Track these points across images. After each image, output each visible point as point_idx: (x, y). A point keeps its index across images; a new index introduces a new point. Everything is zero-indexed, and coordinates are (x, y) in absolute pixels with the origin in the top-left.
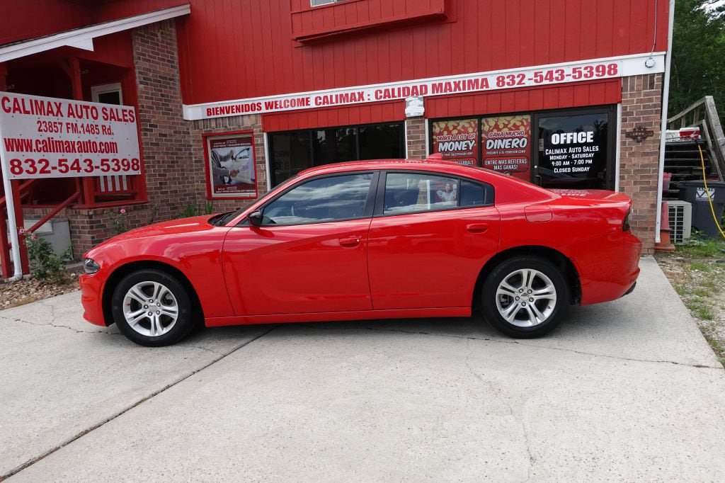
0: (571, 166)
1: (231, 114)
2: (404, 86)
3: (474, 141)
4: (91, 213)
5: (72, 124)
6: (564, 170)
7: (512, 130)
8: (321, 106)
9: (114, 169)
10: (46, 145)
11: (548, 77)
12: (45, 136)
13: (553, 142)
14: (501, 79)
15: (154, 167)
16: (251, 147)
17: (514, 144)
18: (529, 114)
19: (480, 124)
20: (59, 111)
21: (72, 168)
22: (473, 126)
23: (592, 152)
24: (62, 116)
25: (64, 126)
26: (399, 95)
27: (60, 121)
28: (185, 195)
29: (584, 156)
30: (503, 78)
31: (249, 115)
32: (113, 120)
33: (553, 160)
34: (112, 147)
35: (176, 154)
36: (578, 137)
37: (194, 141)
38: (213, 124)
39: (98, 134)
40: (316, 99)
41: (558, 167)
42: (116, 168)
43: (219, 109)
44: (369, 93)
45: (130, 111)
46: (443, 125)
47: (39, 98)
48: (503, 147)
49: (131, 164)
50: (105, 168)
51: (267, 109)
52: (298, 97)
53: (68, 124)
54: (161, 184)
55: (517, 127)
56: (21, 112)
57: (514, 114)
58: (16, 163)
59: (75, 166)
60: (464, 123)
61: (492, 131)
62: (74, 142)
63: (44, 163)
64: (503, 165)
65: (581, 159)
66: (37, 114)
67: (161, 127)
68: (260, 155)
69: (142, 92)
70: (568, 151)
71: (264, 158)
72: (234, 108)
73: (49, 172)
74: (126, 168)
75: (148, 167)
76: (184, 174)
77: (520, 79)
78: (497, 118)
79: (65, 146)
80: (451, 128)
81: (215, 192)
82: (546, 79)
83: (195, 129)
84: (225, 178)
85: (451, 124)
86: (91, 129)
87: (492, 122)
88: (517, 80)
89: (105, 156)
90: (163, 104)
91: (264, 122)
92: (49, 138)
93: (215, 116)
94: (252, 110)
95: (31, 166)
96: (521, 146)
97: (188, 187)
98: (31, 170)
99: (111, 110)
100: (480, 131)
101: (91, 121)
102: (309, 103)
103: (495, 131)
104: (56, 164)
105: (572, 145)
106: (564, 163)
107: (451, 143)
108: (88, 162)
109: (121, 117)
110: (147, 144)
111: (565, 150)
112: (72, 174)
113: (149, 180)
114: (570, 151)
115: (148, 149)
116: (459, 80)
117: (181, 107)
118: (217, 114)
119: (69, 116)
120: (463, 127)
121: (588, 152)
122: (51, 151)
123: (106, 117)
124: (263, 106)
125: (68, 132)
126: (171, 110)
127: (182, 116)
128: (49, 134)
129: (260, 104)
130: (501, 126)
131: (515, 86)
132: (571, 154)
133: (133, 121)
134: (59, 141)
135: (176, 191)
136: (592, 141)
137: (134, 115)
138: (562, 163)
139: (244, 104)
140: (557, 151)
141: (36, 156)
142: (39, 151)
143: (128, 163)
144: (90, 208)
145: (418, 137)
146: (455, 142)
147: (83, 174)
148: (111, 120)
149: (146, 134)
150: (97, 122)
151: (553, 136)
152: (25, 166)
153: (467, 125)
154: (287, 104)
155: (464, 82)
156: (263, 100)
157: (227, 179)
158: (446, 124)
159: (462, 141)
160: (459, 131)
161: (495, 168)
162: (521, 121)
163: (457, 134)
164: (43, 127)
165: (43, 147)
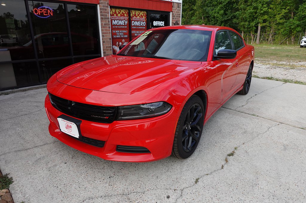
3: (127, 21)
7: (141, 17)
13: (154, 25)
17: (141, 24)
18: (147, 12)
19: (129, 14)
22: (126, 13)
36: (160, 23)
48: (138, 25)
57: (141, 10)
60: (122, 11)
64: (138, 33)
78: (135, 11)
80: (117, 13)
85: (117, 11)
87: (133, 12)
96: (144, 25)
103: (135, 17)
105: (159, 26)
107: (118, 21)
120: (123, 13)
130: (137, 15)
145: (106, 16)
151: (154, 22)
153: (124, 12)
158: (115, 10)
159: (123, 20)
160: (121, 14)
161: (136, 35)
162: (143, 14)
163: (120, 16)
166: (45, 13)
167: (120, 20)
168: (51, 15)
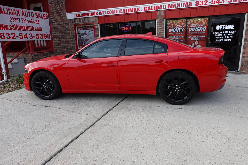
0: (223, 39)
1: (85, 17)
2: (157, 5)
3: (184, 28)
4: (33, 55)
5: (24, 19)
6: (221, 40)
7: (200, 24)
8: (122, 13)
9: (41, 38)
10: (14, 27)
11: (218, 2)
12: (14, 23)
13: (217, 29)
14: (197, 2)
15: (56, 37)
16: (93, 30)
17: (200, 30)
18: (208, 17)
19: (187, 21)
20: (18, 13)
21: (25, 37)
22: (184, 22)
23: (233, 33)
24: (20, 15)
25: (21, 19)
26: (154, 9)
27: (19, 18)
28: (68, 48)
29: (229, 34)
30: (198, 2)
31: (93, 17)
32: (40, 18)
33: (216, 36)
34: (39, 29)
35: (64, 32)
36: (227, 27)
37: (71, 27)
38: (78, 21)
39: (34, 23)
40: (120, 10)
41: (218, 39)
42: (42, 37)
43: (80, 15)
44: (142, 8)
45: (46, 14)
46: (171, 21)
47: (10, 8)
48: (195, 31)
49: (47, 36)
50: (37, 37)
51: (100, 14)
52: (113, 10)
53: (22, 19)
54: (59, 44)
55: (202, 23)
56: (3, 13)
57: (201, 17)
58: (2, 35)
59: (26, 36)
60: (179, 21)
61: (192, 24)
62: (25, 26)
63: (13, 35)
64: (195, 38)
65: (228, 36)
66: (10, 14)
67: (58, 21)
68: (97, 33)
69: (51, 7)
70: (223, 32)
71: (98, 34)
72: (87, 14)
73: (15, 38)
74: (45, 37)
75: (54, 37)
76: (67, 40)
77: (205, 2)
78: (194, 19)
79: (21, 28)
80: (175, 23)
81: (79, 48)
82: (216, 2)
83: (71, 22)
84: (83, 42)
85: (175, 21)
86: (31, 21)
87: (192, 20)
88: (204, 3)
89: (37, 32)
90: (59, 12)
91: (98, 20)
92: (15, 25)
93: (79, 17)
94: (94, 15)
95: (8, 36)
96: (203, 30)
97: (69, 45)
98: (8, 37)
99: (39, 14)
100: (187, 24)
101: (31, 18)
102: (117, 12)
103: (193, 24)
104: (18, 35)
105: (225, 30)
106: (221, 38)
107: (174, 29)
108: (31, 35)
109: (43, 17)
110: (53, 28)
111: (222, 32)
112: (24, 39)
113: (54, 42)
114: (224, 33)
115: (54, 30)
116: (180, 3)
117: (66, 13)
118: (80, 16)
119: (22, 16)
120: (180, 22)
121: (231, 33)
122: (16, 30)
123: (37, 17)
124: (98, 13)
125: (22, 22)
126: (62, 15)
127: (66, 17)
129: (97, 12)
130: (195, 22)
131: (203, 5)
132: (224, 34)
133: (47, 19)
134: (19, 26)
135: (64, 47)
136: (233, 28)
137: (48, 16)
138: (220, 37)
139: (91, 12)
140: (218, 33)
141: (10, 32)
142: (11, 30)
143: (46, 35)
144: (32, 53)
145: (161, 26)
146: (176, 28)
147: (29, 39)
148: (39, 18)
149: (52, 24)
150: (33, 18)
151: (217, 27)
152: (6, 36)
153: (181, 22)
154: (108, 12)
155: (182, 4)
156: (98, 11)
157: (84, 42)
158: (173, 21)
159: (179, 28)
160: (178, 24)
161: (192, 39)
162: (204, 20)
163: (177, 25)
164: (12, 20)
165: (13, 28)
166: (127, 29)
167: (177, 28)
168: (129, 29)
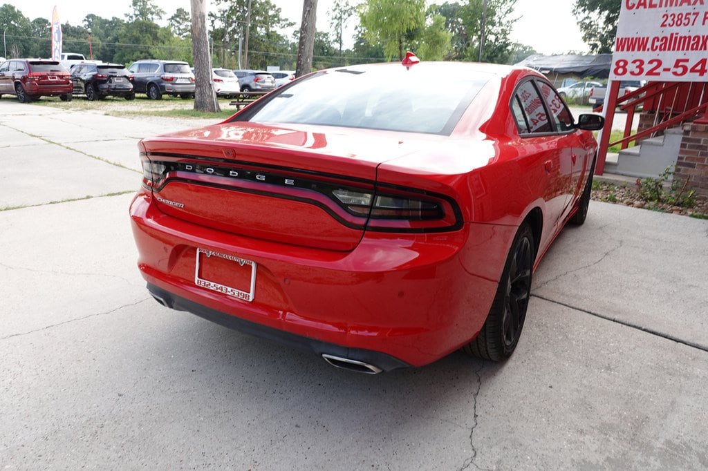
10: (665, 43)
12: (668, 32)
21: (693, 70)
24: (702, 3)
25: (701, 16)
27: (696, 11)
56: (645, 7)
58: (622, 64)
63: (655, 64)
66: (666, 6)
73: (658, 74)
79: (692, 42)
92: (672, 34)
95: (637, 67)
98: (637, 71)
104: (671, 65)
112: (689, 77)
122: (669, 50)
125: (703, 24)
128: (675, 29)
134: (685, 37)
141: (646, 56)
142: (654, 50)
152: (631, 67)
164: (670, 21)
165: (661, 45)
